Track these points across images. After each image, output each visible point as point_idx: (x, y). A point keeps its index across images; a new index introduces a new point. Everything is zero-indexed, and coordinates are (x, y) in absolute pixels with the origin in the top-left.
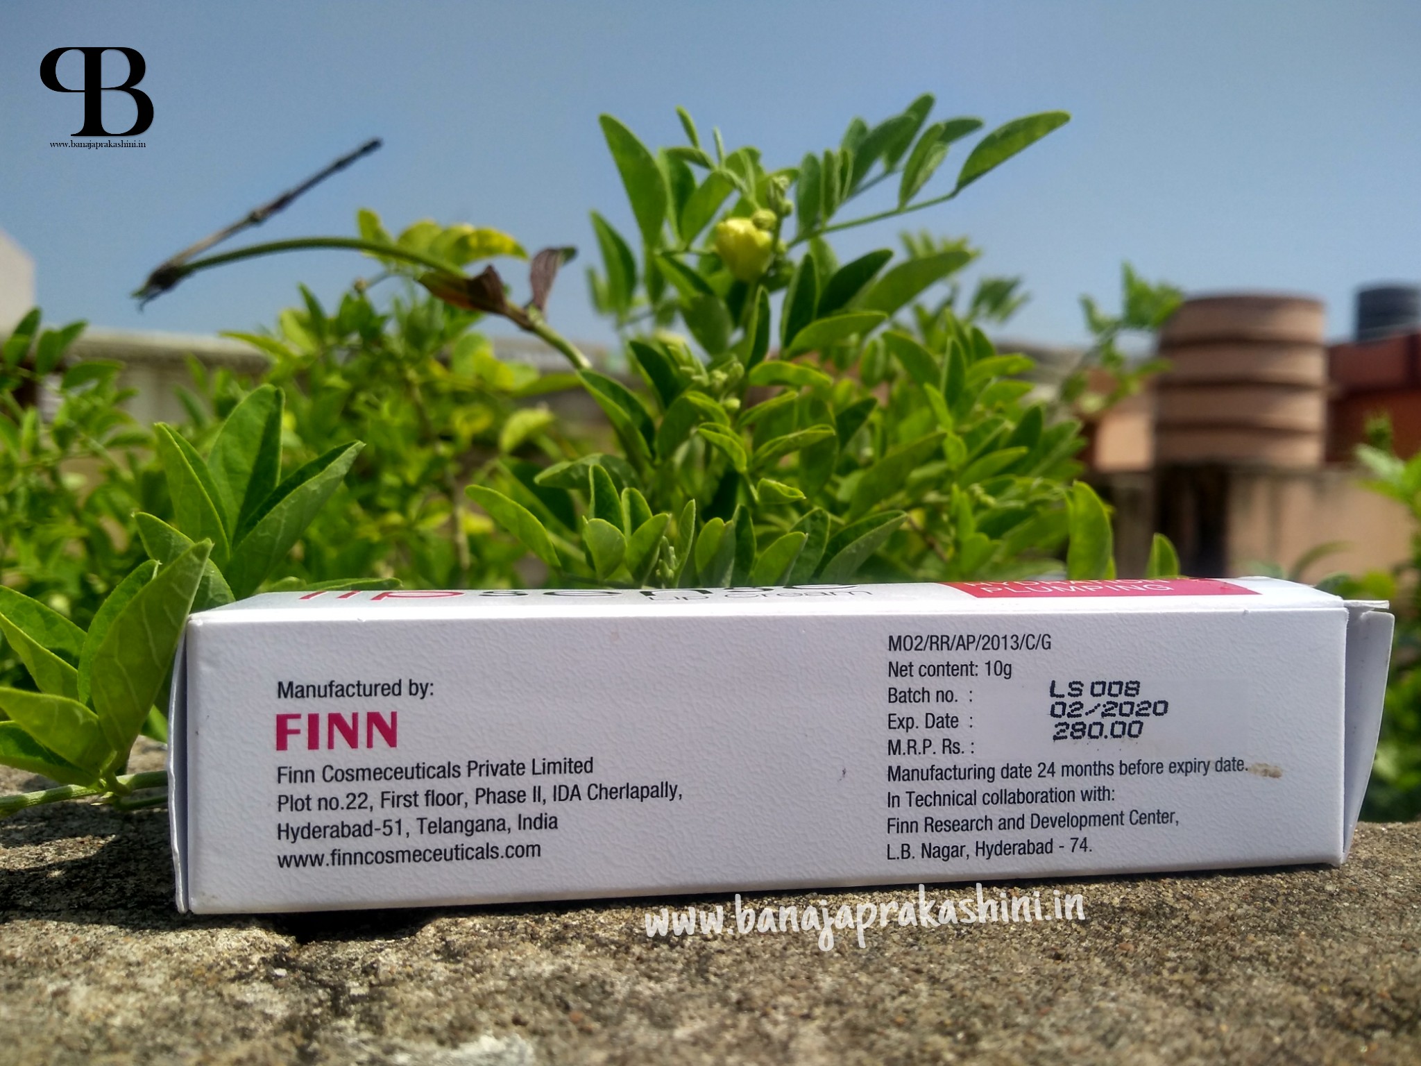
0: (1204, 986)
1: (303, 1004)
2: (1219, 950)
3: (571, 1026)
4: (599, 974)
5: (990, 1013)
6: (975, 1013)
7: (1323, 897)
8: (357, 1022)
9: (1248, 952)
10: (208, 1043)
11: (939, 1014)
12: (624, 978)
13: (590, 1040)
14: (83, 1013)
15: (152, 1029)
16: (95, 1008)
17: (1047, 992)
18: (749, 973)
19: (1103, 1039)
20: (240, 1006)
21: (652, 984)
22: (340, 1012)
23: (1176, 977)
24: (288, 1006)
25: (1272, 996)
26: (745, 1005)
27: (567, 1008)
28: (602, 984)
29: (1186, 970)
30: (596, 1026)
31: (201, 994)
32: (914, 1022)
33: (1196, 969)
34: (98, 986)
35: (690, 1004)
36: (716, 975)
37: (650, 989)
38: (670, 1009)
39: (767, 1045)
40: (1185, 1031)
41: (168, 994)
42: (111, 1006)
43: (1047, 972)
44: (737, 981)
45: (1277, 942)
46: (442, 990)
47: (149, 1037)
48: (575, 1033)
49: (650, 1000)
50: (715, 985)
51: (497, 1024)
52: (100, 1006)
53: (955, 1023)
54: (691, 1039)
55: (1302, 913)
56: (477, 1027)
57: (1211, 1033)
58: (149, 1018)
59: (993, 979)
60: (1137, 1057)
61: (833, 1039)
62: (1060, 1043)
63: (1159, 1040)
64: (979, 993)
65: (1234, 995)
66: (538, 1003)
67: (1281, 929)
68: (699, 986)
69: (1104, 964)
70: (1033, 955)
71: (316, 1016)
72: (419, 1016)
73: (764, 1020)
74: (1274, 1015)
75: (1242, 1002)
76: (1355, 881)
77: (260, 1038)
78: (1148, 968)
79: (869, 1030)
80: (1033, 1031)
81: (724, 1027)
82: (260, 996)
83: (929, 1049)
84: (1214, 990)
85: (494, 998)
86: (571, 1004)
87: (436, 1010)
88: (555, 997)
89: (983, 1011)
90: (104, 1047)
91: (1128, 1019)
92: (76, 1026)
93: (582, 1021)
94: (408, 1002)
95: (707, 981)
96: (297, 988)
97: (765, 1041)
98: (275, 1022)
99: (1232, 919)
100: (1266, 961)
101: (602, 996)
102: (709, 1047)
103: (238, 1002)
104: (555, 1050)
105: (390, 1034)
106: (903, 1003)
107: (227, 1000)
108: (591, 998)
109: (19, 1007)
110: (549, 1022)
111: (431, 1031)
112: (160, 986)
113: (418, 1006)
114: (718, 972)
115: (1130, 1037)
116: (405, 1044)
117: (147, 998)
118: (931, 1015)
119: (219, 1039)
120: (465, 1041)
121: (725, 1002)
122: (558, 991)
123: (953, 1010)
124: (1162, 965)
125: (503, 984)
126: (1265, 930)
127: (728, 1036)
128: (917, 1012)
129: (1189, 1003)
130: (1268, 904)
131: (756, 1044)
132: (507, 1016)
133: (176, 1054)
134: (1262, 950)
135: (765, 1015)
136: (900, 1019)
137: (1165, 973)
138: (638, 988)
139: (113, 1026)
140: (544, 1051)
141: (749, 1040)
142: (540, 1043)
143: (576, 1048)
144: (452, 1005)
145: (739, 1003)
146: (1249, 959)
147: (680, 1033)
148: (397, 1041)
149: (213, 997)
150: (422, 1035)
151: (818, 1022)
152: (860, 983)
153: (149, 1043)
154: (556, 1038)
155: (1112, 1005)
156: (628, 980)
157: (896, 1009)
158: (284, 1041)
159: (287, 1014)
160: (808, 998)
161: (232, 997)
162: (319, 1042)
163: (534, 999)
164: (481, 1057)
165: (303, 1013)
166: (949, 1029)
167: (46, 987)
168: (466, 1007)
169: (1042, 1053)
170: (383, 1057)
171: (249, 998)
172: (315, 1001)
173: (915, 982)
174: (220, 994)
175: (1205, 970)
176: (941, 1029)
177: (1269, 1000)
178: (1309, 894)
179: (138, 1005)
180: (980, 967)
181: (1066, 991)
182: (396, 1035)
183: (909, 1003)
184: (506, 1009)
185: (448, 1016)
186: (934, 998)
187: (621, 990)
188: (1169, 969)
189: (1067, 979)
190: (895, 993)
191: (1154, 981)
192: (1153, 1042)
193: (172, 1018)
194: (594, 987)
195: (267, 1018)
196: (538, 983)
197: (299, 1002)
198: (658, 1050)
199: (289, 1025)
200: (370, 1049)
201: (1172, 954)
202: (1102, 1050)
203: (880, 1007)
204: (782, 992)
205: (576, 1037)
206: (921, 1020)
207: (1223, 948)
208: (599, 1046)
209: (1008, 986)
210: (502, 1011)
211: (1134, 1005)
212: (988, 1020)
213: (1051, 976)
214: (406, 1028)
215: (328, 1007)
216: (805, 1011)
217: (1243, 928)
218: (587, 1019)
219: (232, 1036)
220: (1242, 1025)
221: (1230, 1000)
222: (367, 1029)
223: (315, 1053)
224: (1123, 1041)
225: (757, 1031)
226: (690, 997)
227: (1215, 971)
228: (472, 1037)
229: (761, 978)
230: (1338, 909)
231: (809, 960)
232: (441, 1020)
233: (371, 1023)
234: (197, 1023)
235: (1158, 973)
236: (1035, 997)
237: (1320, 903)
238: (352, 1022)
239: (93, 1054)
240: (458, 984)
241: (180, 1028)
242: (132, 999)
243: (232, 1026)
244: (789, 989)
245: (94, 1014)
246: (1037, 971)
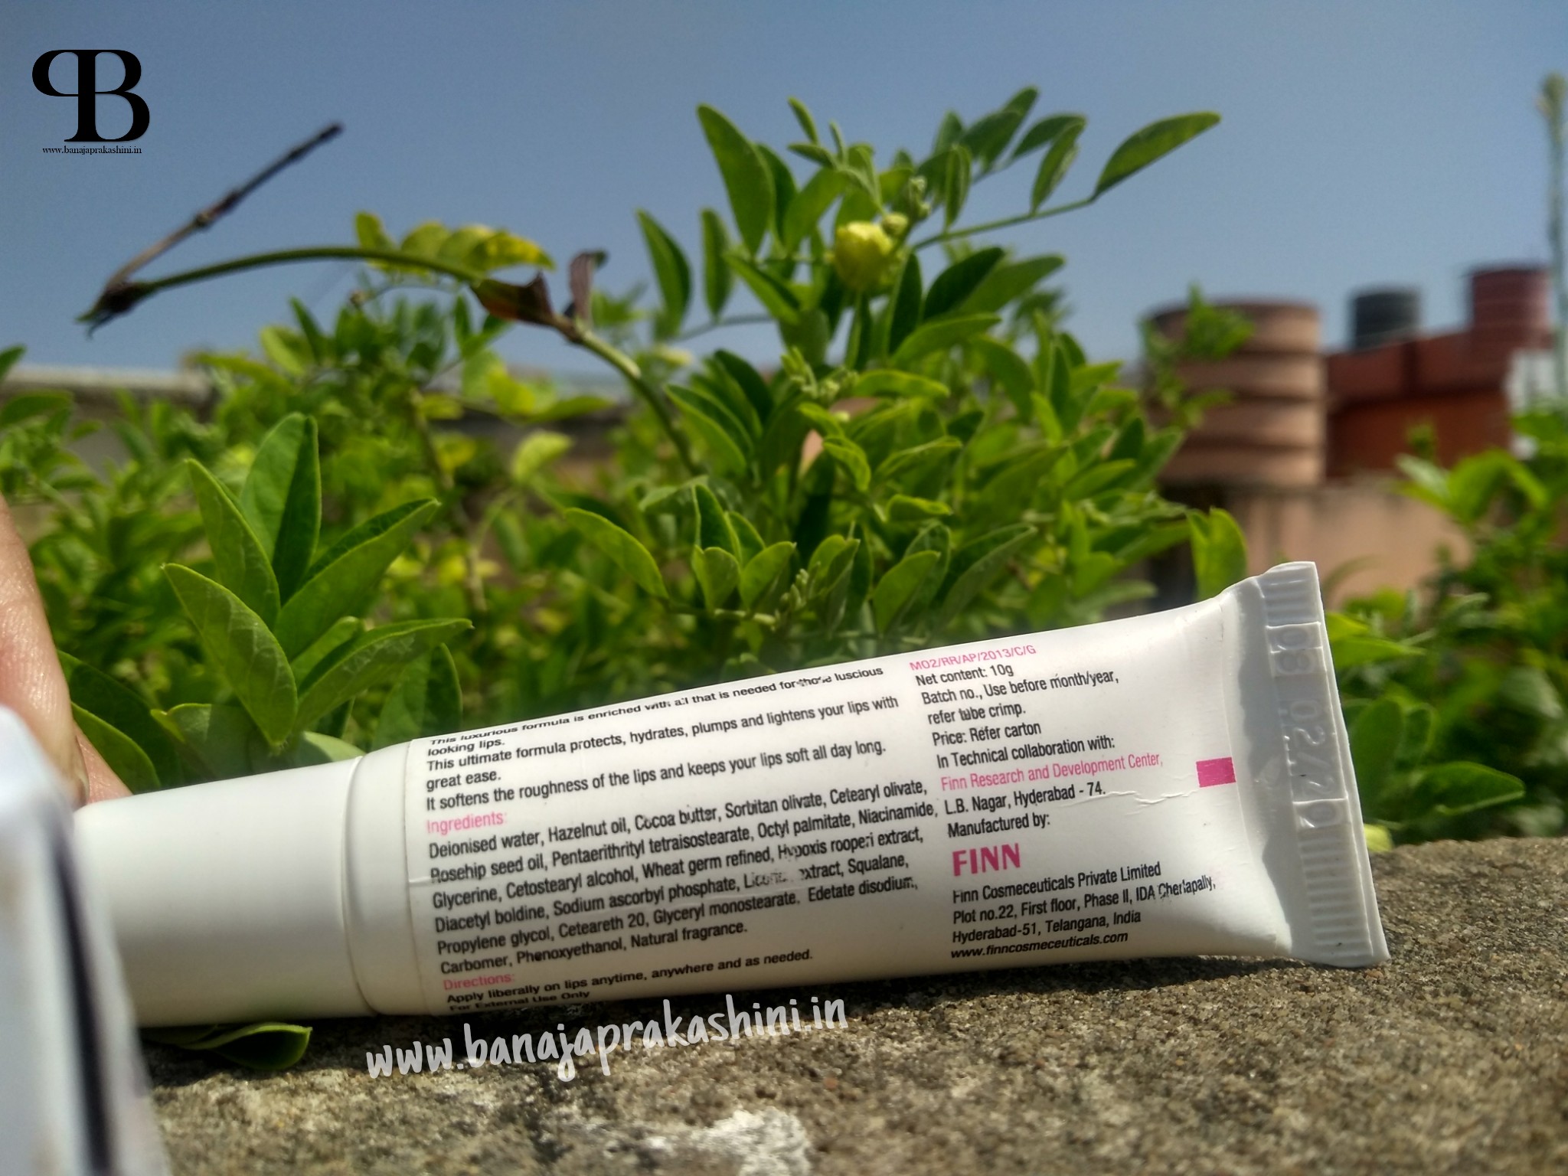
0: (1474, 1008)
1: (513, 1093)
2: (1466, 971)
3: (828, 1094)
4: (833, 1037)
5: (1275, 1049)
6: (1254, 1050)
7: (1539, 914)
8: (581, 1108)
9: (1497, 971)
10: (426, 1142)
11: (1216, 1054)
12: (863, 1040)
13: (856, 1108)
14: (267, 1121)
15: (357, 1132)
16: (279, 1113)
17: (1318, 1024)
18: (995, 1026)
19: (1404, 1066)
20: (443, 1099)
21: (896, 1044)
22: (555, 1099)
23: (1442, 1000)
24: (497, 1096)
25: (1545, 1012)
26: (1011, 1059)
27: (813, 1075)
28: (841, 1047)
29: (1447, 993)
30: (857, 1092)
31: (391, 1090)
32: (1195, 1064)
33: (1456, 992)
34: (269, 1089)
35: (950, 1062)
36: (960, 1031)
37: (897, 1049)
38: (931, 1069)
39: (1052, 1099)
40: (1480, 1052)
41: (353, 1092)
42: (294, 1111)
43: (1308, 1005)
44: (986, 1035)
45: (1521, 959)
46: (664, 1065)
47: (358, 1141)
48: (836, 1101)
49: (902, 1061)
50: (965, 1041)
51: (740, 1097)
52: (284, 1111)
53: (1238, 1062)
54: (972, 1098)
55: (1529, 930)
56: (726, 1102)
57: (1507, 1053)
58: (346, 1119)
59: (1255, 1015)
60: (1447, 1081)
61: (1119, 1087)
62: (1364, 1073)
63: (1460, 1063)
64: (1249, 1029)
65: (1508, 1013)
66: (777, 1072)
67: (1518, 947)
68: (948, 1042)
69: (1360, 993)
70: (1279, 989)
71: (531, 1104)
72: (654, 1094)
73: (1039, 1072)
74: (1558, 1031)
75: (1521, 1020)
76: (1562, 895)
77: (485, 1133)
78: (1411, 994)
79: (1153, 1076)
80: (1328, 1064)
81: (998, 1084)
82: (461, 1087)
83: (1233, 1089)
84: (1486, 1010)
85: (728, 1071)
86: (818, 1070)
87: (670, 1087)
88: (797, 1065)
89: (1262, 1048)
90: (310, 1156)
91: (1418, 1046)
92: (264, 1135)
93: (840, 1087)
94: (635, 1081)
95: (955, 1038)
96: (498, 1077)
97: (1049, 1095)
98: (489, 1113)
99: (1463, 940)
100: (1521, 979)
101: (848, 1061)
102: (993, 1105)
103: (438, 1095)
104: (823, 1120)
105: (627, 1117)
106: (1174, 1047)
107: (423, 1094)
108: (835, 1063)
109: (186, 1120)
110: (803, 1091)
111: (675, 1110)
112: (340, 1085)
113: (647, 1084)
114: (961, 1027)
115: (1429, 1062)
116: (649, 1126)
117: (330, 1098)
118: (1207, 1057)
119: (438, 1137)
120: (718, 1118)
121: (988, 1058)
122: (797, 1058)
123: (1229, 1050)
124: (1420, 989)
125: (730, 1055)
126: (1501, 948)
127: (1007, 1092)
128: (1194, 1054)
129: (1466, 1025)
130: (1490, 924)
131: (1039, 1098)
132: (749, 1087)
133: (396, 1156)
134: (1512, 968)
135: (1038, 1067)
136: (1180, 1062)
137: (1429, 997)
138: (884, 1049)
139: (309, 1132)
140: (810, 1122)
141: (1032, 1096)
142: (799, 1115)
143: (846, 1116)
144: (686, 1079)
145: (1002, 1057)
146: (1502, 978)
147: (957, 1092)
148: (639, 1123)
149: (406, 1092)
150: (665, 1115)
151: (1097, 1071)
152: (1119, 1028)
153: (363, 1147)
154: (817, 1107)
155: (1393, 1032)
156: (868, 1042)
157: (1171, 1052)
158: (510, 1131)
159: (499, 1104)
160: (1073, 1047)
161: (428, 1090)
162: (550, 1131)
163: (770, 1069)
164: (741, 1133)
165: (517, 1102)
166: (1236, 1068)
167: (207, 1095)
168: (703, 1082)
169: (1349, 1085)
170: (634, 1142)
171: (450, 1090)
172: (525, 1088)
173: (1175, 1024)
174: (413, 1089)
175: (1466, 992)
176: (1226, 1068)
177: (1547, 1017)
178: (1524, 911)
179: (324, 1107)
180: (1234, 1004)
181: (1339, 1022)
182: (634, 1118)
183: (1180, 1045)
184: (746, 1082)
185: (687, 1091)
186: (1204, 1039)
187: (867, 1053)
188: (1431, 993)
189: (1332, 1009)
190: (1163, 1037)
191: (1421, 1005)
192: (1454, 1065)
193: (371, 1118)
194: (832, 1052)
195: (480, 1110)
196: (768, 1052)
197: (508, 1090)
198: (941, 1110)
199: (506, 1116)
200: (614, 1133)
201: (1424, 979)
202: (1411, 1078)
203: (1154, 1052)
204: (1043, 1043)
205: (841, 1107)
206: (1202, 1061)
207: (1470, 969)
208: (874, 1113)
209: (1276, 1021)
210: (742, 1084)
211: (1414, 1030)
212: (1274, 1057)
213: (1313, 1008)
214: (644, 1110)
215: (540, 1094)
216: (1076, 1062)
217: (1480, 949)
218: (845, 1085)
219: (454, 1133)
220: (1532, 1043)
221: (1507, 1019)
222: (595, 1114)
223: (550, 1145)
224: (1424, 1067)
225: (1036, 1084)
226: (947, 1054)
227: (1476, 992)
228: (724, 1114)
229: (1012, 1031)
230: (1561, 924)
231: (1053, 1008)
232: (682, 1098)
233: (599, 1107)
234: (404, 1121)
235: (1422, 998)
236: (1310, 1030)
237: (1540, 919)
238: (575, 1108)
239: (300, 1164)
240: (679, 1058)
241: (387, 1127)
242: (315, 1101)
243: (446, 1123)
244: (1048, 1040)
245: (280, 1120)
246: (1295, 1004)
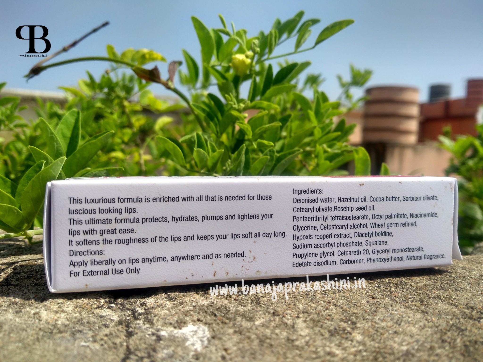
0: (423, 306)
1: (123, 316)
2: (424, 295)
3: (218, 321)
4: (224, 304)
5: (357, 315)
6: (352, 315)
7: (451, 279)
8: (143, 322)
9: (434, 295)
10: (94, 329)
11: (340, 316)
12: (233, 305)
13: (226, 326)
14: (47, 320)
15: (73, 325)
16: (51, 318)
17: (374, 308)
18: (274, 303)
19: (396, 323)
20: (101, 317)
21: (242, 307)
22: (136, 319)
23: (414, 303)
24: (118, 317)
25: (445, 309)
26: (276, 314)
27: (215, 315)
28: (226, 307)
29: (416, 301)
30: (227, 321)
31: (87, 313)
32: (333, 319)
33: (419, 301)
34: (50, 311)
35: (257, 313)
36: (263, 304)
37: (242, 309)
38: (251, 315)
39: (286, 327)
40: (421, 320)
41: (75, 313)
42: (56, 318)
43: (372, 302)
44: (271, 306)
45: (442, 292)
46: (171, 310)
47: (73, 328)
48: (220, 323)
49: (243, 312)
50: (264, 307)
51: (192, 321)
52: (52, 318)
53: (346, 319)
54: (261, 325)
55: (447, 283)
56: (186, 322)
57: (430, 321)
58: (71, 321)
59: (355, 305)
60: (409, 328)
61: (308, 324)
62: (383, 324)
63: (414, 323)
64: (352, 309)
65: (433, 309)
66: (205, 314)
67: (442, 289)
68: (258, 308)
69: (389, 300)
70: (365, 297)
71: (128, 320)
72: (165, 319)
73: (284, 318)
74: (448, 315)
75: (437, 311)
76: (461, 273)
77: (112, 327)
78: (404, 301)
79: (319, 321)
80: (373, 321)
81: (271, 321)
82: (108, 313)
83: (342, 327)
84: (427, 307)
85: (190, 313)
86: (217, 314)
87: (171, 317)
88: (211, 312)
89: (355, 315)
90: (57, 331)
91: (403, 317)
92: (45, 324)
93: (222, 319)
94: (161, 314)
95: (261, 306)
96: (120, 311)
97: (285, 325)
98: (115, 322)
99: (426, 286)
100: (440, 298)
101: (227, 311)
102: (267, 327)
103: (100, 315)
104: (215, 329)
105: (156, 325)
106: (327, 313)
107: (96, 315)
108: (223, 312)
109: (23, 318)
110: (211, 320)
111: (171, 324)
112: (71, 311)
113: (164, 316)
114: (264, 303)
115: (405, 322)
116: (162, 328)
117: (68, 315)
118: (337, 316)
119: (97, 328)
120: (183, 327)
121: (269, 313)
122: (211, 310)
123: (344, 315)
124: (408, 300)
125: (191, 308)
126: (437, 289)
127: (273, 324)
128: (333, 315)
129: (419, 312)
130: (435, 281)
131: (282, 326)
132: (195, 318)
133: (83, 333)
134: (438, 295)
135: (284, 317)
136: (328, 318)
137: (410, 302)
138: (238, 309)
139: (59, 324)
140: (211, 330)
141: (280, 325)
142: (209, 327)
143: (222, 328)
144: (176, 315)
145: (274, 313)
146: (435, 298)
147: (257, 323)
148: (159, 327)
149: (91, 314)
150: (168, 325)
151: (302, 319)
152: (312, 306)
153: (74, 330)
154: (214, 325)
155: (396, 312)
156: (234, 306)
157: (326, 314)
158: (120, 328)
159: (118, 319)
160: (296, 311)
161: (98, 314)
162: (132, 328)
163: (203, 313)
164: (190, 332)
165: (124, 319)
166: (345, 320)
167: (31, 312)
168: (181, 316)
169: (378, 328)
170: (156, 332)
171: (104, 314)
172: (127, 315)
173: (330, 306)
174: (93, 313)
175: (422, 301)
176: (342, 320)
177: (445, 310)
178: (447, 278)
179: (65, 317)
180: (349, 301)
181: (380, 308)
182: (159, 325)
183: (330, 312)
184: (195, 316)
185: (176, 318)
186: (337, 311)
187: (233, 310)
188: (411, 301)
189: (379, 305)
190: (325, 309)
191: (407, 305)
192: (412, 324)
193: (79, 321)
194: (223, 309)
195: (112, 321)
196: (203, 308)
197: (122, 315)
198: (251, 328)
199: (120, 323)
200: (151, 330)
201: (410, 297)
202: (397, 326)
203: (321, 314)
204: (287, 309)
205: (221, 325)
206: (335, 318)
207: (425, 294)
208: (231, 328)
209: (361, 307)
210: (193, 317)
211: (403, 312)
212: (357, 318)
213: (373, 303)
214: (162, 323)
215: (132, 317)
216: (296, 315)
217: (430, 288)
218: (224, 319)
219: (102, 327)
220: (439, 318)
221: (433, 310)
222: (147, 324)
223: (131, 332)
224: (403, 323)
225: (282, 322)
226: (257, 311)
227: (425, 301)
228: (185, 326)
229: (279, 305)
230: (458, 282)
231: (293, 299)
232: (174, 320)
233: (149, 322)
234: (88, 323)
235: (408, 302)
236: (370, 310)
237: (452, 280)
238: (141, 322)
239: (54, 334)
240: (176, 308)
241: (82, 324)
242: (63, 315)
243: (101, 324)
244: (289, 309)
245: (51, 320)
246: (368, 302)
